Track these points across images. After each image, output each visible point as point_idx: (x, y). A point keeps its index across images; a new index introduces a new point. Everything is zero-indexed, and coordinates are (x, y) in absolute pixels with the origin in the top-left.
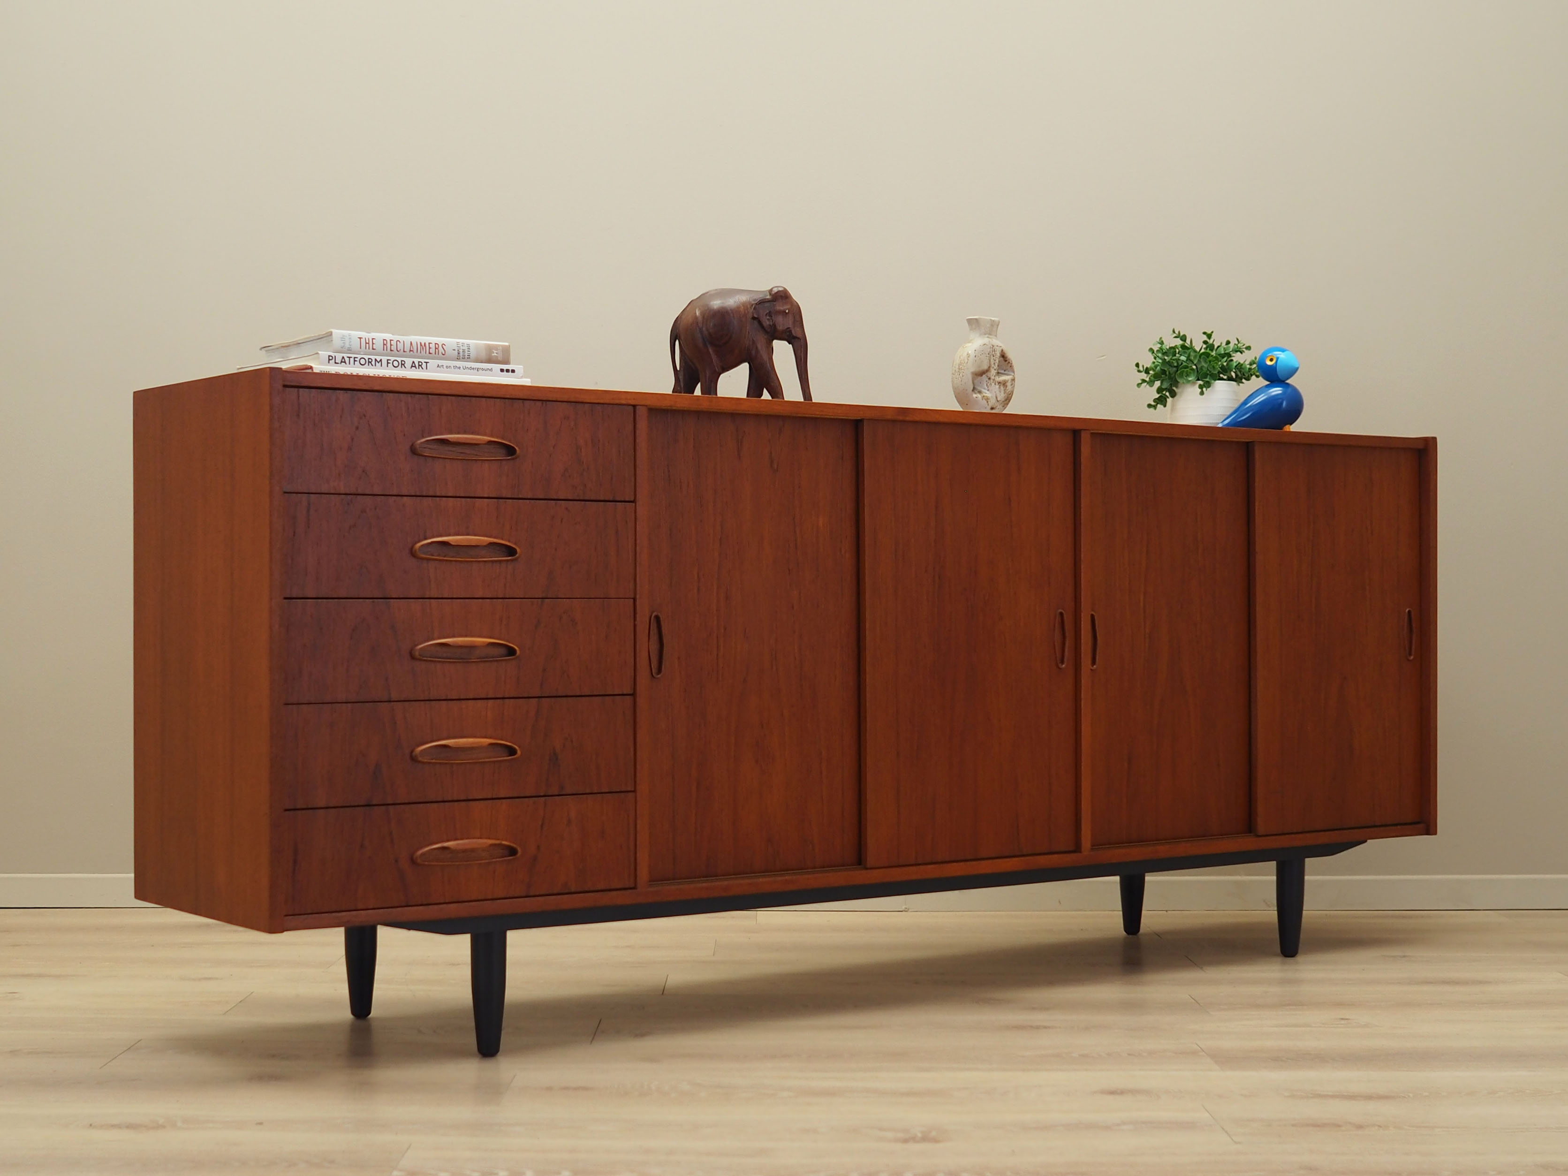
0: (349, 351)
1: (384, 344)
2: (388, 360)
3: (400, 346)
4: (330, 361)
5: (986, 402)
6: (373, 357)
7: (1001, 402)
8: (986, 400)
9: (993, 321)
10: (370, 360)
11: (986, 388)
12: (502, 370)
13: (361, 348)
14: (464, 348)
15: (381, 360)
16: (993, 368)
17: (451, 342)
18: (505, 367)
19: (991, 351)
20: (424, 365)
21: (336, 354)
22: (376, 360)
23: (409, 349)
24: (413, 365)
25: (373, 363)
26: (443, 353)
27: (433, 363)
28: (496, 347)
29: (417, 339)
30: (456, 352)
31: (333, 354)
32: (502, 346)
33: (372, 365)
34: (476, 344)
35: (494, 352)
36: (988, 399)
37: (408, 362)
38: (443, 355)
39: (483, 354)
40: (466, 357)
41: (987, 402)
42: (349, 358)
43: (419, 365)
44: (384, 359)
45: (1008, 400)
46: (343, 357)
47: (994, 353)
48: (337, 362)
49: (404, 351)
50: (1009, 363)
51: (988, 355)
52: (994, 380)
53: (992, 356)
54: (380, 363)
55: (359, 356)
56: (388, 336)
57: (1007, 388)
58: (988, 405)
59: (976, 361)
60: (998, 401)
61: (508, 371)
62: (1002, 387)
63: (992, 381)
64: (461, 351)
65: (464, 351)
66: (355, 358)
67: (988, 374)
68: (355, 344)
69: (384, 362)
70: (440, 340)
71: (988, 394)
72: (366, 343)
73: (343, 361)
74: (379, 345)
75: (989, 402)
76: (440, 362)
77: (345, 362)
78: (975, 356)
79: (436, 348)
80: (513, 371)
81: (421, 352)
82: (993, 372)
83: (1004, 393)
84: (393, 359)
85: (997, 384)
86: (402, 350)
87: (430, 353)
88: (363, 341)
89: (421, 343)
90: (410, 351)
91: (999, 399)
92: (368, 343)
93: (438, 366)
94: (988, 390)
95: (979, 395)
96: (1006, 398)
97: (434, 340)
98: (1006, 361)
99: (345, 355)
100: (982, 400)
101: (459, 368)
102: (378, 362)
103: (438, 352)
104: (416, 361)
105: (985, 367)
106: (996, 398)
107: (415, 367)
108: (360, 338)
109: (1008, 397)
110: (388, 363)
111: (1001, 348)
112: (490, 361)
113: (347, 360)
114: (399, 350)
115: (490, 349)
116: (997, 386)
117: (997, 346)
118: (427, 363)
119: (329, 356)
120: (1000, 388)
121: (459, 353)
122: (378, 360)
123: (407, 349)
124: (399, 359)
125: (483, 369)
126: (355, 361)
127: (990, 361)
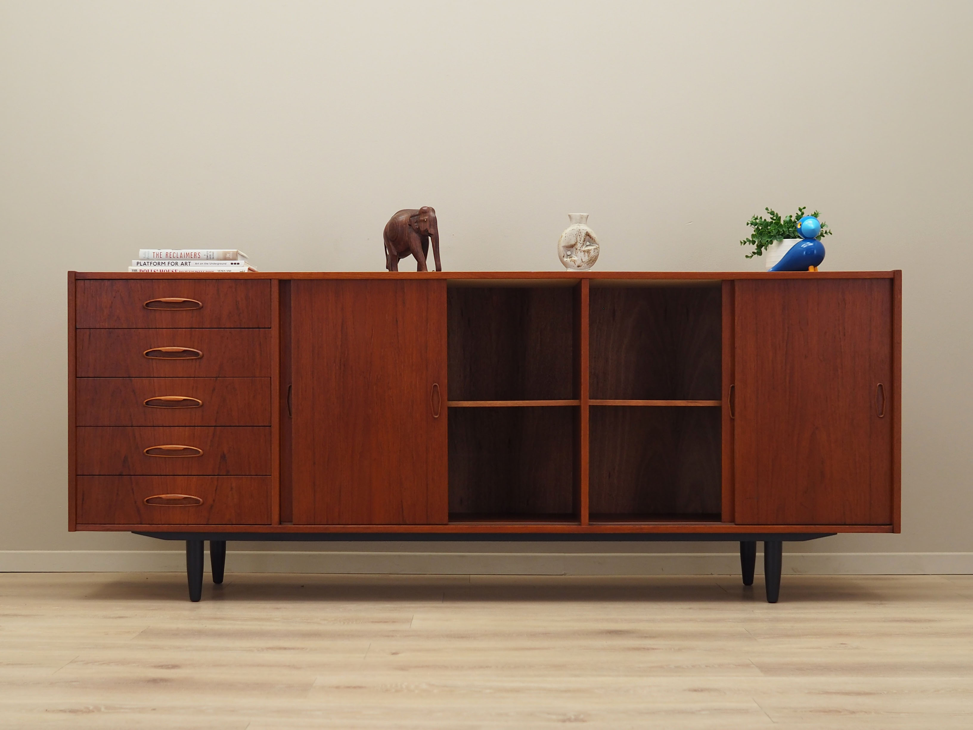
0: (148, 259)
1: (166, 255)
2: (168, 262)
3: (175, 255)
4: (138, 265)
5: (573, 263)
6: (161, 262)
7: (585, 263)
8: (573, 262)
9: (582, 215)
10: (159, 263)
11: (575, 254)
12: (232, 264)
13: (154, 257)
14: (210, 254)
15: (165, 263)
16: (579, 242)
17: (203, 252)
18: (234, 262)
19: (578, 233)
20: (188, 264)
21: (141, 261)
22: (162, 263)
23: (180, 256)
24: (182, 264)
25: (161, 264)
26: (199, 257)
27: (193, 262)
28: (229, 253)
29: (184, 251)
30: (206, 256)
31: (139, 261)
32: (232, 251)
33: (160, 265)
34: (217, 252)
35: (227, 255)
36: (575, 261)
37: (180, 262)
38: (199, 258)
39: (221, 256)
40: (212, 258)
41: (575, 263)
42: (148, 262)
43: (185, 264)
44: (167, 262)
45: (593, 261)
46: (145, 262)
47: (580, 234)
48: (141, 264)
49: (177, 257)
50: (593, 239)
51: (575, 236)
52: (580, 249)
53: (578, 236)
54: (164, 264)
55: (153, 261)
56: (169, 251)
57: (591, 254)
58: (575, 264)
59: (565, 240)
60: (583, 262)
61: (235, 264)
62: (586, 254)
63: (578, 250)
64: (209, 255)
65: (210, 255)
66: (151, 262)
67: (576, 247)
68: (151, 256)
69: (167, 263)
70: (197, 251)
71: (575, 258)
72: (157, 255)
73: (145, 264)
74: (163, 255)
75: (576, 263)
76: (197, 262)
77: (146, 264)
78: (565, 237)
79: (195, 255)
80: (238, 264)
81: (186, 257)
82: (579, 246)
83: (588, 257)
84: (171, 261)
85: (582, 252)
86: (176, 257)
87: (191, 258)
88: (155, 254)
89: (186, 253)
90: (181, 257)
91: (584, 261)
92: (158, 255)
93: (196, 264)
94: (576, 256)
95: (569, 259)
96: (590, 259)
97: (193, 251)
98: (591, 238)
99: (146, 261)
100: (571, 262)
101: (208, 264)
102: (163, 264)
103: (196, 257)
104: (184, 262)
105: (573, 242)
106: (582, 260)
107: (183, 265)
108: (154, 253)
109: (591, 259)
110: (168, 264)
111: (586, 231)
112: (225, 259)
113: (147, 264)
114: (174, 257)
115: (225, 253)
116: (583, 253)
117: (583, 230)
118: (189, 262)
119: (137, 262)
120: (584, 254)
121: (207, 257)
122: (163, 262)
123: (179, 256)
124: (175, 262)
125: (221, 264)
126: (151, 264)
127: (577, 239)
